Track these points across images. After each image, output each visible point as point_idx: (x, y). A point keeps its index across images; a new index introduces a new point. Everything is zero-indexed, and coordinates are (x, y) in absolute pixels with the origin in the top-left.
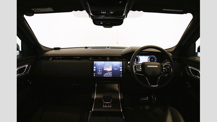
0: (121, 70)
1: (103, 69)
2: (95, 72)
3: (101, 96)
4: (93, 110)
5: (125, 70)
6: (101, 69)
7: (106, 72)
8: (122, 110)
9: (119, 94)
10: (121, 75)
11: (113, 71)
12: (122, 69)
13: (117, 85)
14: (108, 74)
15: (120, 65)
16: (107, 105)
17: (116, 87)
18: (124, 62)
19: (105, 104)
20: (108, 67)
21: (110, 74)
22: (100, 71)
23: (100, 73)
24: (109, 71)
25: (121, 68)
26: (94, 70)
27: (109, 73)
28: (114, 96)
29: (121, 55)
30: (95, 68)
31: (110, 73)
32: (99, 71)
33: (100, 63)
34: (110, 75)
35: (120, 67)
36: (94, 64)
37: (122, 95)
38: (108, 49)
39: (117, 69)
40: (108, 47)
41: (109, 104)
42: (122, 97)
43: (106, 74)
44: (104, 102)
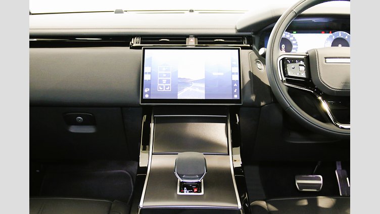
0: (236, 78)
1: (175, 74)
2: (149, 84)
4: (141, 204)
5: (247, 79)
6: (168, 75)
7: (185, 83)
8: (240, 206)
9: (229, 154)
10: (235, 94)
11: (208, 81)
12: (241, 73)
14: (191, 89)
15: (232, 61)
16: (190, 187)
17: (218, 132)
18: (247, 51)
19: (183, 186)
21: (197, 90)
22: (164, 81)
23: (164, 87)
24: (195, 81)
25: (236, 70)
26: (147, 77)
27: (195, 87)
28: (214, 162)
29: (233, 32)
30: (147, 69)
31: (200, 88)
32: (161, 82)
34: (197, 93)
35: (233, 66)
36: (146, 57)
37: (238, 157)
38: (192, 13)
39: (222, 74)
40: (191, 11)
41: (198, 185)
42: (239, 164)
43: (185, 90)
44: (180, 180)
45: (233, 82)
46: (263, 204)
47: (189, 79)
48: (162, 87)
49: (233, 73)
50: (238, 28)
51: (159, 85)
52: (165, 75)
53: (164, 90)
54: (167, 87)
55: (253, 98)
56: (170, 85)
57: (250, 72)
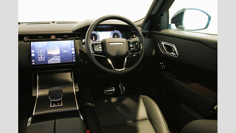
0: (73, 52)
1: (46, 52)
2: (34, 58)
3: (45, 92)
4: (34, 114)
5: (79, 52)
6: (43, 53)
7: (51, 56)
8: (78, 108)
9: (73, 86)
10: (74, 59)
11: (61, 54)
12: (75, 50)
13: (70, 73)
14: (54, 59)
15: (72, 45)
16: (56, 103)
17: (68, 76)
18: (78, 40)
19: (53, 102)
20: (53, 49)
21: (57, 59)
22: (41, 56)
23: (41, 59)
24: (56, 55)
25: (73, 49)
26: (33, 55)
27: (55, 58)
28: (65, 90)
29: (72, 32)
30: (33, 51)
31: (58, 58)
32: (40, 56)
33: (41, 45)
34: (57, 60)
35: (72, 47)
36: (31, 45)
37: (77, 87)
38: (54, 24)
39: (67, 51)
40: (53, 22)
41: (60, 102)
42: (78, 90)
43: (51, 59)
44: (51, 100)
45: (73, 54)
47: (53, 55)
48: (40, 59)
49: (72, 51)
50: (73, 30)
51: (39, 58)
52: (41, 53)
53: (42, 60)
54: (43, 59)
55: (82, 60)
56: (44, 58)
57: (79, 49)
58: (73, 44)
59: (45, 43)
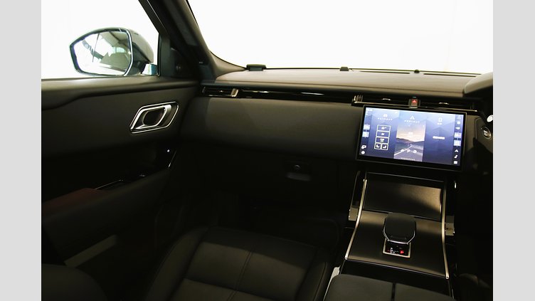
0: (458, 143)
1: (394, 134)
2: (366, 141)
3: (377, 218)
4: (346, 256)
5: (471, 145)
6: (386, 135)
7: (404, 143)
8: (447, 275)
9: (441, 222)
10: (456, 160)
11: (428, 144)
12: (463, 139)
13: (439, 190)
14: (409, 151)
15: (456, 125)
16: (397, 248)
17: (433, 197)
18: (473, 117)
19: (389, 246)
20: (412, 128)
21: (415, 152)
22: (382, 140)
23: (381, 145)
24: (414, 143)
25: (459, 135)
26: (365, 135)
27: (412, 149)
28: (424, 226)
29: (461, 95)
30: (366, 127)
31: (418, 150)
32: (379, 140)
33: (385, 115)
34: (415, 155)
35: (456, 131)
36: (366, 114)
37: (452, 225)
38: (417, 75)
39: (443, 138)
40: (417, 72)
41: (405, 248)
42: (452, 233)
43: (402, 151)
44: (387, 239)
45: (455, 148)
46: (475, 278)
47: (407, 140)
48: (379, 145)
49: (456, 139)
50: (466, 92)
51: (376, 143)
52: (383, 134)
53: (381, 149)
54: (384, 146)
55: (475, 166)
56: (387, 144)
57: (474, 139)
58: (460, 122)
59: (396, 113)
